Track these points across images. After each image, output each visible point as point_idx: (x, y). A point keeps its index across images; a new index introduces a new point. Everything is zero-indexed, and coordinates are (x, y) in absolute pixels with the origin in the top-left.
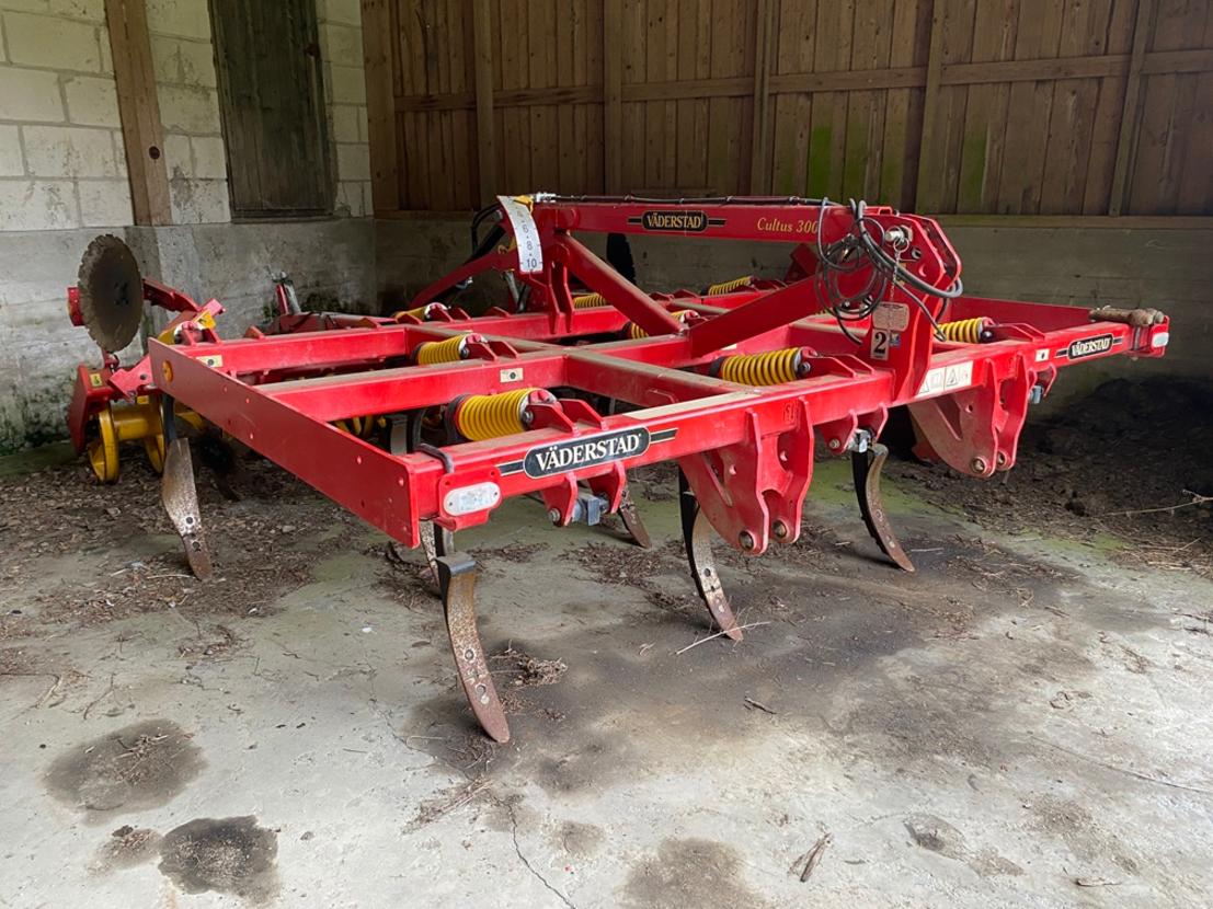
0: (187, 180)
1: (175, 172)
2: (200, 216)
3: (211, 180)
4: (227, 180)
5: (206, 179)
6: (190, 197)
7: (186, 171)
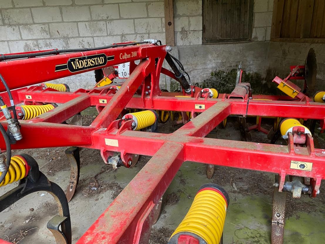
0: (186, 31)
1: (182, 29)
2: (190, 43)
3: (196, 31)
4: (202, 30)
5: (194, 31)
6: (187, 37)
7: (186, 29)
